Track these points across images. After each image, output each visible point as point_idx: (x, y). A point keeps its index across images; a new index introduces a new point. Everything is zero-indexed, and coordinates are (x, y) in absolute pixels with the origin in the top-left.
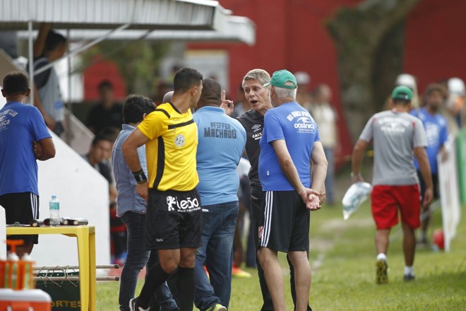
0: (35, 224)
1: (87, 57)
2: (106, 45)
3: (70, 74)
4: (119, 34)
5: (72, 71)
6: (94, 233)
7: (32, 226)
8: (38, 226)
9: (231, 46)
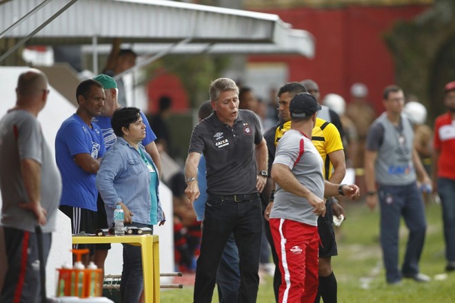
0: (100, 234)
1: (150, 70)
2: (169, 58)
3: (134, 87)
4: (181, 48)
5: (136, 83)
6: (158, 242)
7: (97, 235)
8: (103, 235)
9: (291, 59)
